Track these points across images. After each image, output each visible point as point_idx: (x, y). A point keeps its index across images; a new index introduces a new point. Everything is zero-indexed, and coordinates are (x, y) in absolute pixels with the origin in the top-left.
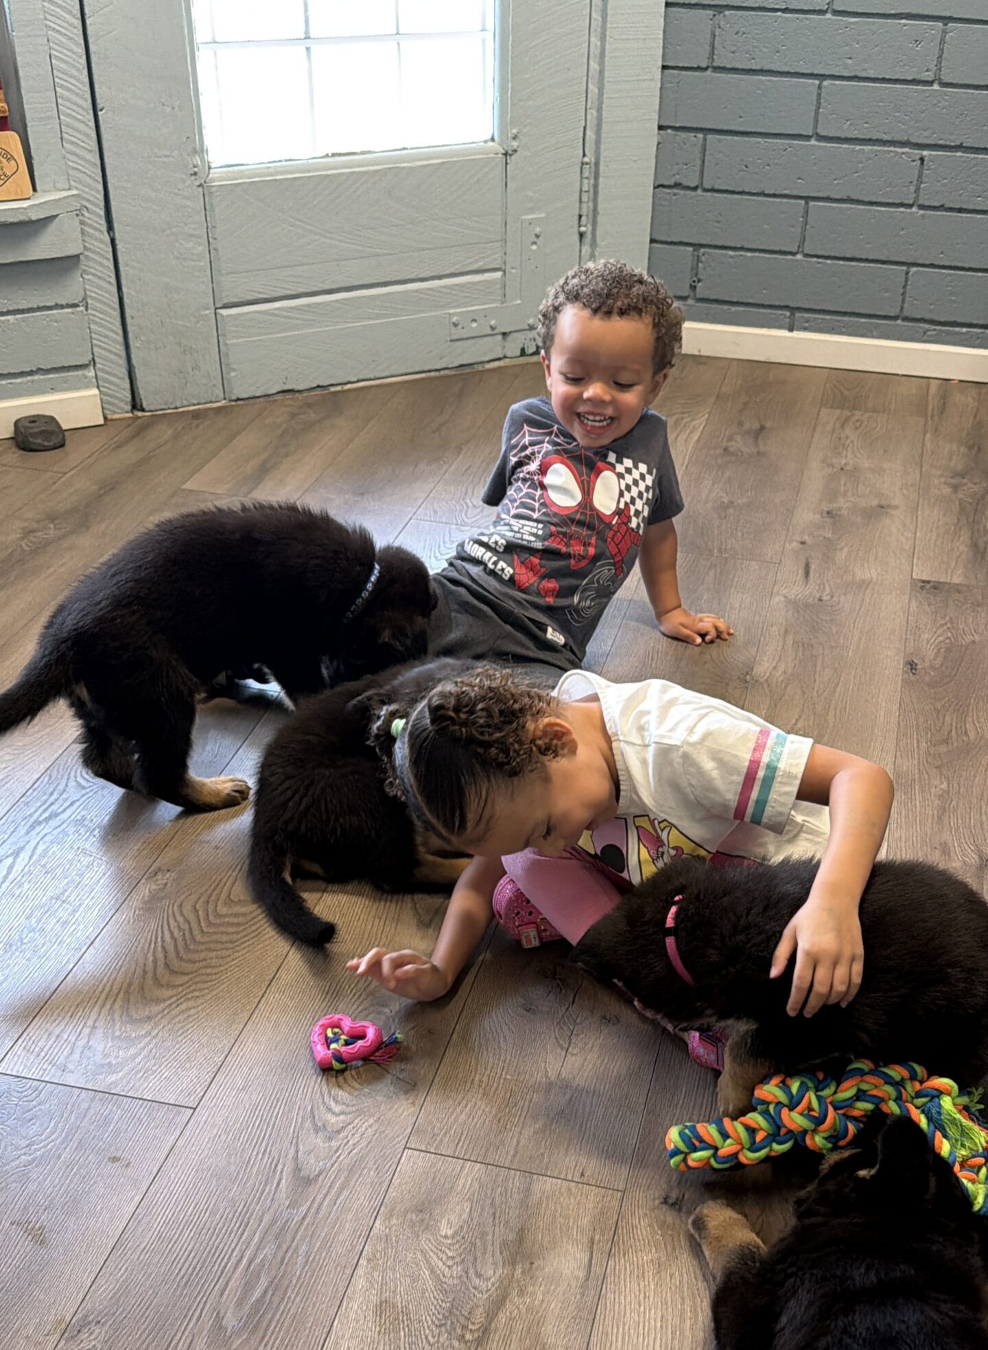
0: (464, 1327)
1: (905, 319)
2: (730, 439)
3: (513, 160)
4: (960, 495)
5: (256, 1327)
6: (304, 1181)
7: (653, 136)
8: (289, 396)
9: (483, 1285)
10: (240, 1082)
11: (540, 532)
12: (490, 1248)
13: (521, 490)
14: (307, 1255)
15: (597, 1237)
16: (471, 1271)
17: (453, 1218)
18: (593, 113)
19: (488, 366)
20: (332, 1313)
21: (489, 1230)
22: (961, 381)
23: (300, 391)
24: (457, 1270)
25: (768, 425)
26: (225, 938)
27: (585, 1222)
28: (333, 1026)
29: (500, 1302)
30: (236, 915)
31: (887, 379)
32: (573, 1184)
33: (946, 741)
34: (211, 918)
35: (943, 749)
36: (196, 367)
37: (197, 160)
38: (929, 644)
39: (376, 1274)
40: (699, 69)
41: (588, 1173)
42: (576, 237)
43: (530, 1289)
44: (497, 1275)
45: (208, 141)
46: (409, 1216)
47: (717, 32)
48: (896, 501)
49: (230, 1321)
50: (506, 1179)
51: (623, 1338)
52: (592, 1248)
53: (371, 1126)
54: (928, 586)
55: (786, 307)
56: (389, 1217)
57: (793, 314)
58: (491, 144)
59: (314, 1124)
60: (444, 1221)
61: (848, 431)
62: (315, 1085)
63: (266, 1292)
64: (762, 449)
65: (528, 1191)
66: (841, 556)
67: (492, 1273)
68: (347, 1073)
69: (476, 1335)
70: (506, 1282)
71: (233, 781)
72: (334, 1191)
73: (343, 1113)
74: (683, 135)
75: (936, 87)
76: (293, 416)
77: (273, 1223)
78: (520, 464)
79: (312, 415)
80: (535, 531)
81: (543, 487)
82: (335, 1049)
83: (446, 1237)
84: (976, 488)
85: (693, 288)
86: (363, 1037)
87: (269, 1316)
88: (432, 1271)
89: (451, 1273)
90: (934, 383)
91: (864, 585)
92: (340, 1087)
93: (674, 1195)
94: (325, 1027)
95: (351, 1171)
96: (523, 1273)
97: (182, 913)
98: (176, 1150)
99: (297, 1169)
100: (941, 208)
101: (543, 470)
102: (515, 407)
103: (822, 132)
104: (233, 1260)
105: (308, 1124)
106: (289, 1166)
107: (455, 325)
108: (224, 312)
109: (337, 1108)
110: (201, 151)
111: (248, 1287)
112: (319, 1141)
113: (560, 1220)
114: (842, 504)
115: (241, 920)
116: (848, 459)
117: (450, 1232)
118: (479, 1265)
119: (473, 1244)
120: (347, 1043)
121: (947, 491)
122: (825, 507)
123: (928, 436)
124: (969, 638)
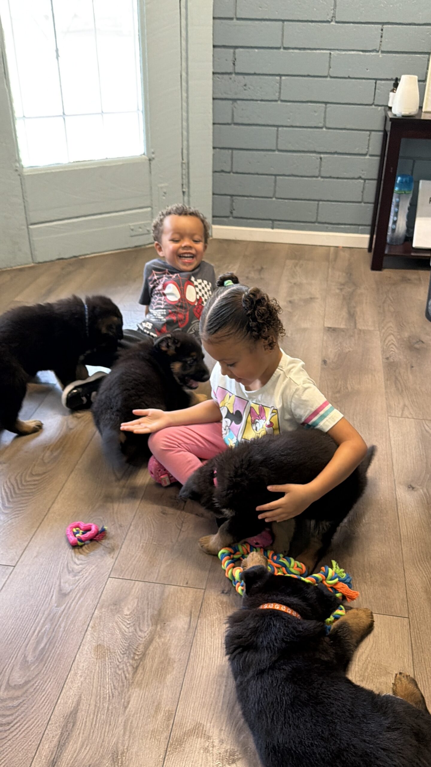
0: (135, 654)
1: (319, 223)
2: (249, 273)
3: (153, 162)
4: (343, 293)
5: (42, 660)
6: (63, 595)
7: (211, 151)
8: (61, 261)
9: (142, 635)
10: (35, 554)
11: (165, 313)
12: (146, 618)
13: (156, 298)
14: (65, 627)
15: (193, 610)
16: (138, 629)
17: (130, 607)
18: (185, 143)
19: (148, 246)
20: (76, 651)
21: (146, 610)
22: (343, 247)
23: (65, 259)
24: (132, 629)
25: (264, 267)
26: (29, 491)
27: (188, 604)
28: (75, 527)
29: (151, 641)
30: (35, 481)
31: (314, 247)
32: (183, 588)
33: (339, 392)
34: (23, 482)
35: (338, 395)
36: (20, 250)
37: (18, 165)
38: (332, 353)
39: (95, 634)
40: (228, 124)
41: (189, 582)
42: (181, 193)
43: (164, 635)
44: (149, 630)
45: (21, 156)
46: (110, 607)
47: (234, 109)
48: (318, 296)
49: (30, 658)
50: (153, 588)
51: (204, 653)
52: (191, 615)
53: (93, 569)
54: (330, 330)
55: (270, 220)
56: (102, 607)
57: (273, 222)
58: (143, 156)
59: (68, 570)
60: (126, 608)
61: (298, 268)
62: (70, 552)
63: (46, 644)
64: (262, 276)
65: (163, 593)
66: (295, 319)
67: (147, 629)
68: (84, 548)
69: (140, 656)
70: (153, 633)
71: (35, 421)
72: (77, 598)
73: (81, 564)
74: (223, 151)
75: (324, 129)
76: (63, 269)
77: (49, 615)
78: (154, 287)
79: (71, 268)
80: (162, 313)
81: (164, 295)
82: (79, 537)
83: (126, 615)
84: (349, 290)
85: (231, 213)
86: (89, 530)
87: (47, 655)
88: (120, 631)
89: (128, 630)
90: (332, 249)
91: (305, 330)
92: (81, 553)
93: (227, 589)
94: (72, 528)
95: (85, 589)
96: (161, 628)
97: (10, 481)
98: (6, 585)
99: (60, 590)
100: (330, 177)
101: (164, 287)
102: (148, 264)
103: (280, 148)
104: (31, 632)
105: (66, 570)
106: (57, 588)
107: (132, 230)
108: (31, 227)
109: (78, 562)
110: (19, 161)
111: (38, 643)
112: (70, 577)
113: (177, 604)
114: (295, 298)
115: (36, 482)
116: (297, 280)
117: (128, 613)
118: (141, 626)
119: (138, 617)
120: (83, 534)
121: (337, 291)
122: (289, 299)
123: (330, 270)
124: (347, 350)
